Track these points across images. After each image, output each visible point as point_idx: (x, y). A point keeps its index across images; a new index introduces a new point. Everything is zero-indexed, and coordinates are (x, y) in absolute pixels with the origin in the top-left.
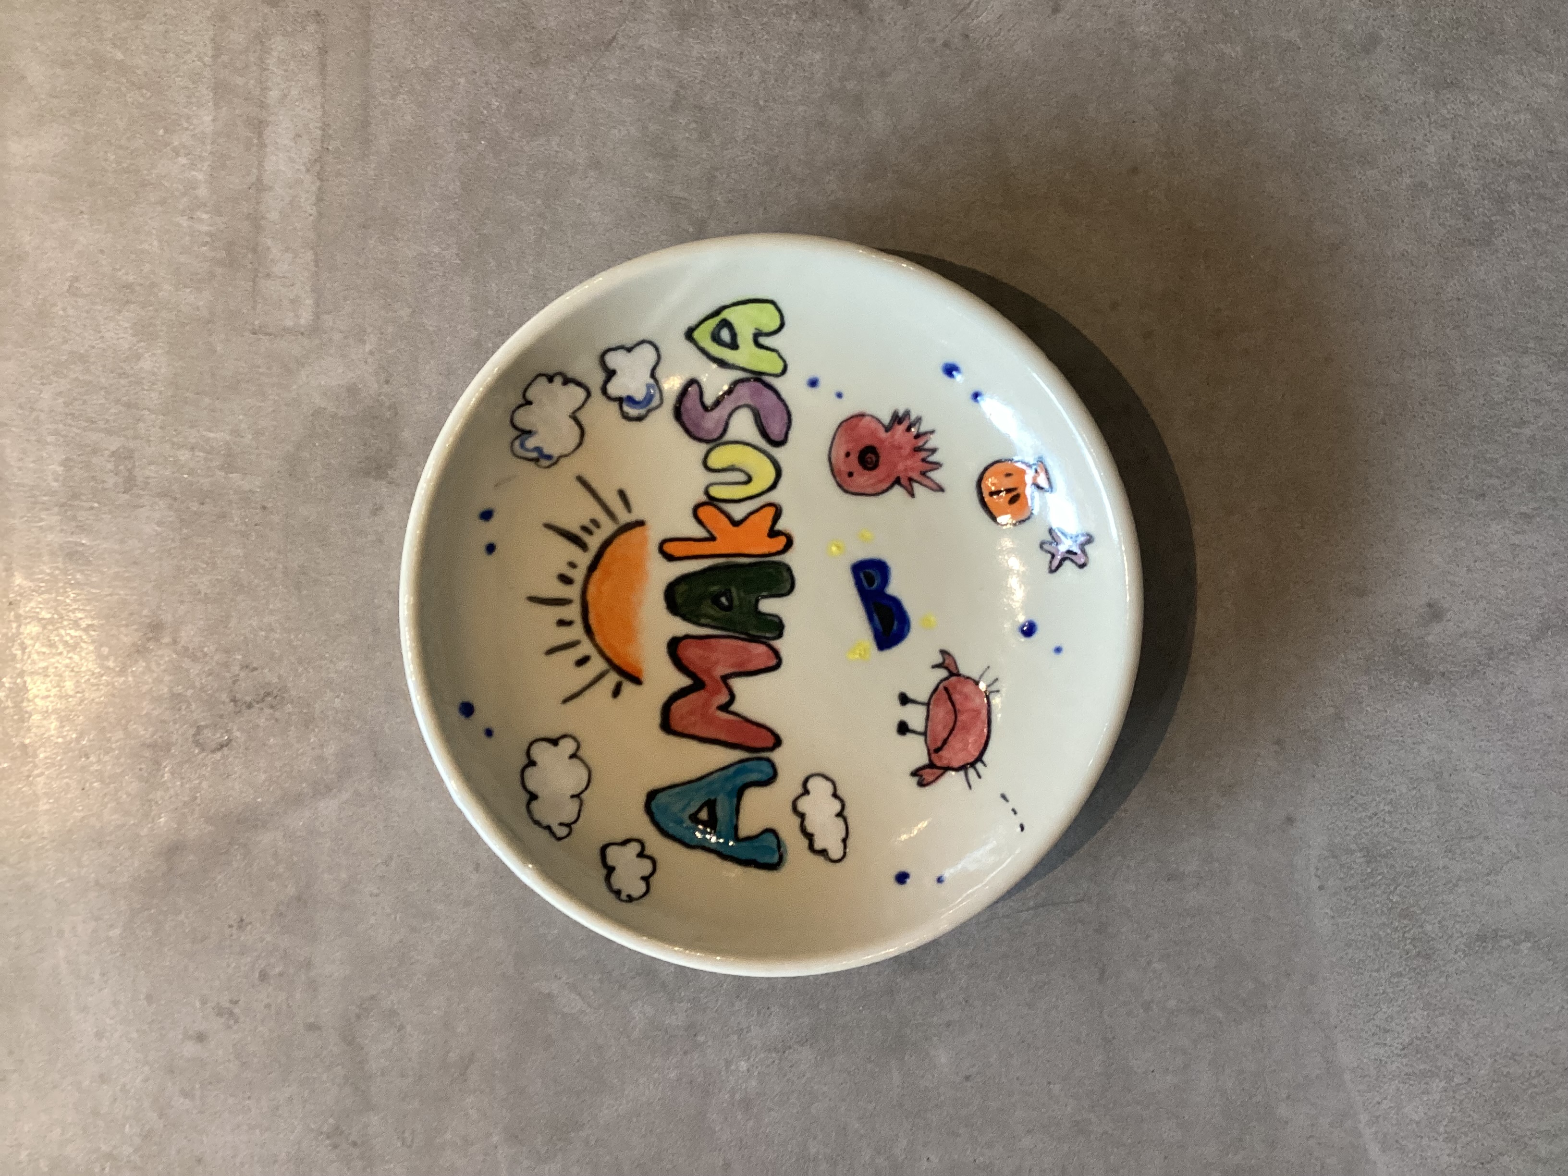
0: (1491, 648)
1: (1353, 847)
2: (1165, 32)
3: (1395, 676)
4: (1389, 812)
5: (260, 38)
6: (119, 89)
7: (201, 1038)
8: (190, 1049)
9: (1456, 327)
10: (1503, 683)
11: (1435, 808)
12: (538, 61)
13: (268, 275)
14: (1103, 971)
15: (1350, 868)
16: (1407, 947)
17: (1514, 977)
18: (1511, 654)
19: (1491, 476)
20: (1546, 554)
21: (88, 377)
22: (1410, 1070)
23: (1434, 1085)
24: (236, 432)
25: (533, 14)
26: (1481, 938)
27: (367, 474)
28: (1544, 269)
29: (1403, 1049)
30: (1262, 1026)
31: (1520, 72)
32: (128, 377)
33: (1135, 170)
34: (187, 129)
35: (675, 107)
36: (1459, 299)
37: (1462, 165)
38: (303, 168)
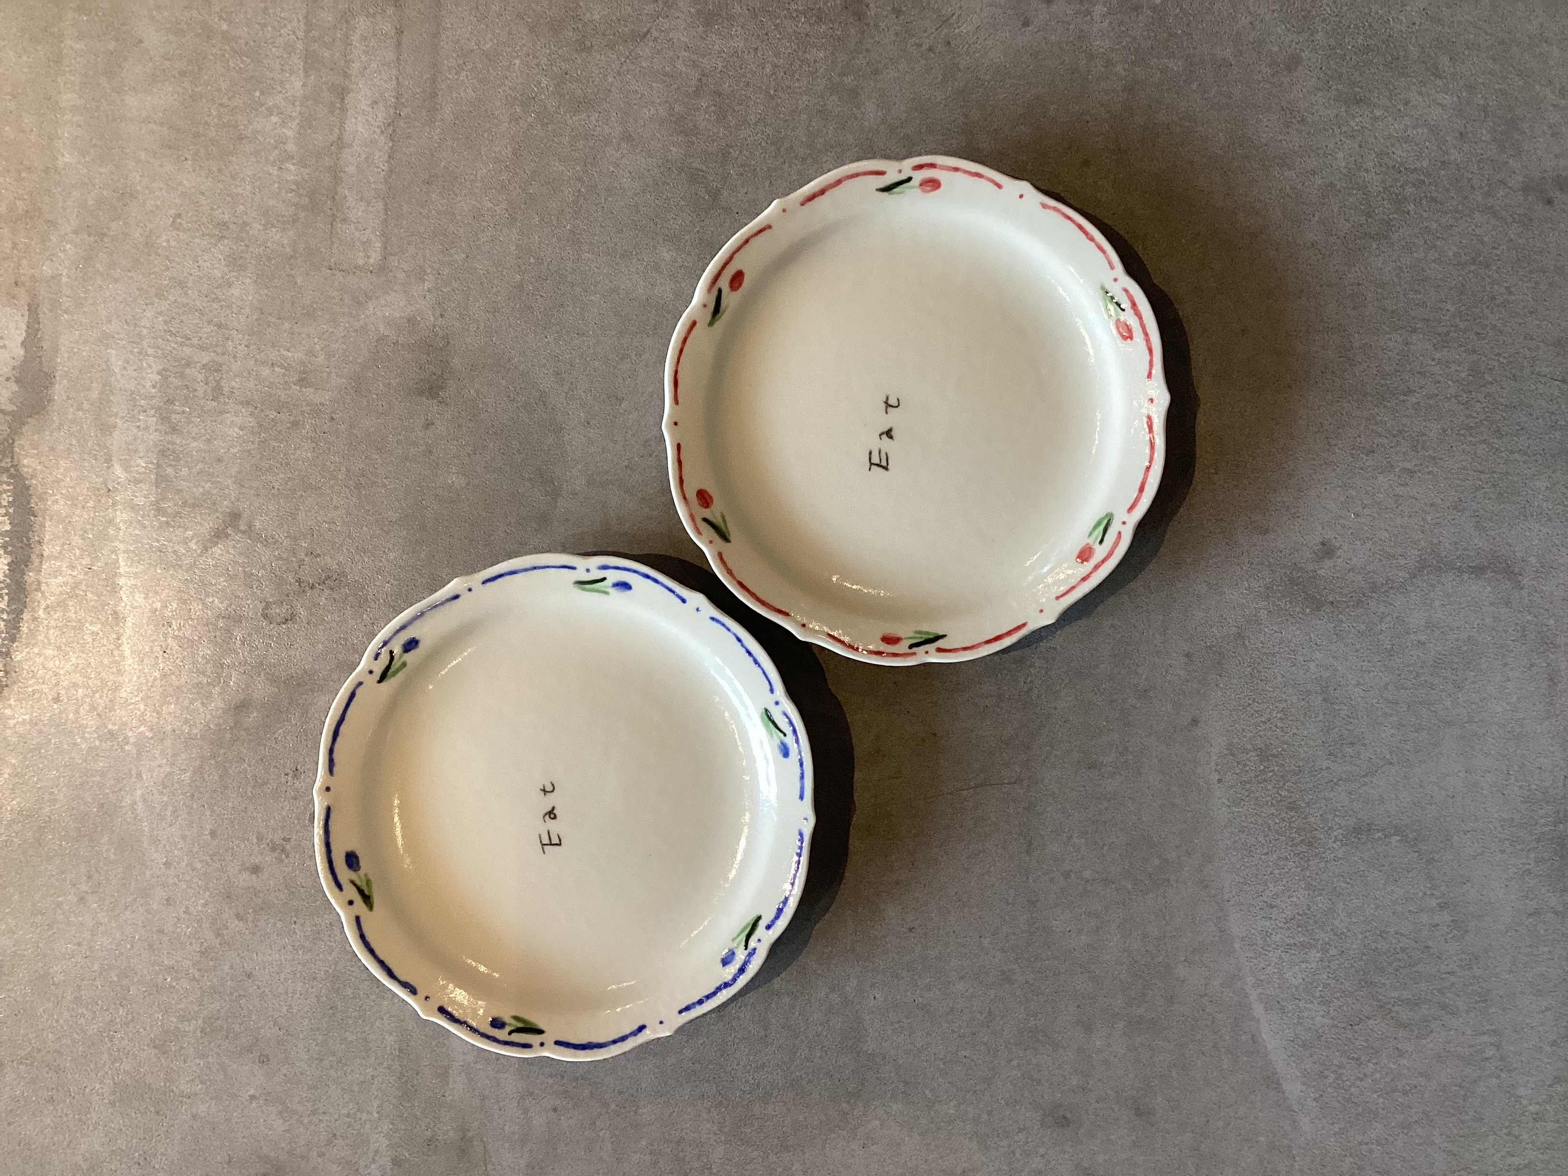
0: (1374, 583)
1: (1249, 747)
2: (1117, 47)
3: (1291, 603)
4: (1281, 719)
5: (346, 17)
6: (224, 55)
7: (256, 870)
8: (246, 879)
9: (1355, 308)
10: (1383, 613)
11: (1321, 717)
12: (583, 47)
13: (344, 220)
14: (1030, 844)
15: (1245, 765)
16: (1292, 836)
17: (1384, 866)
18: (1391, 588)
19: (1380, 436)
20: (1426, 505)
21: (185, 300)
22: (1292, 941)
23: (1312, 955)
24: (311, 353)
25: (581, 7)
26: (1357, 830)
27: (421, 393)
28: (1434, 261)
29: (1285, 923)
30: (1165, 897)
31: (1420, 94)
32: (220, 301)
33: (1086, 163)
34: (281, 92)
35: (698, 92)
36: (1359, 284)
37: (1367, 171)
38: (378, 131)
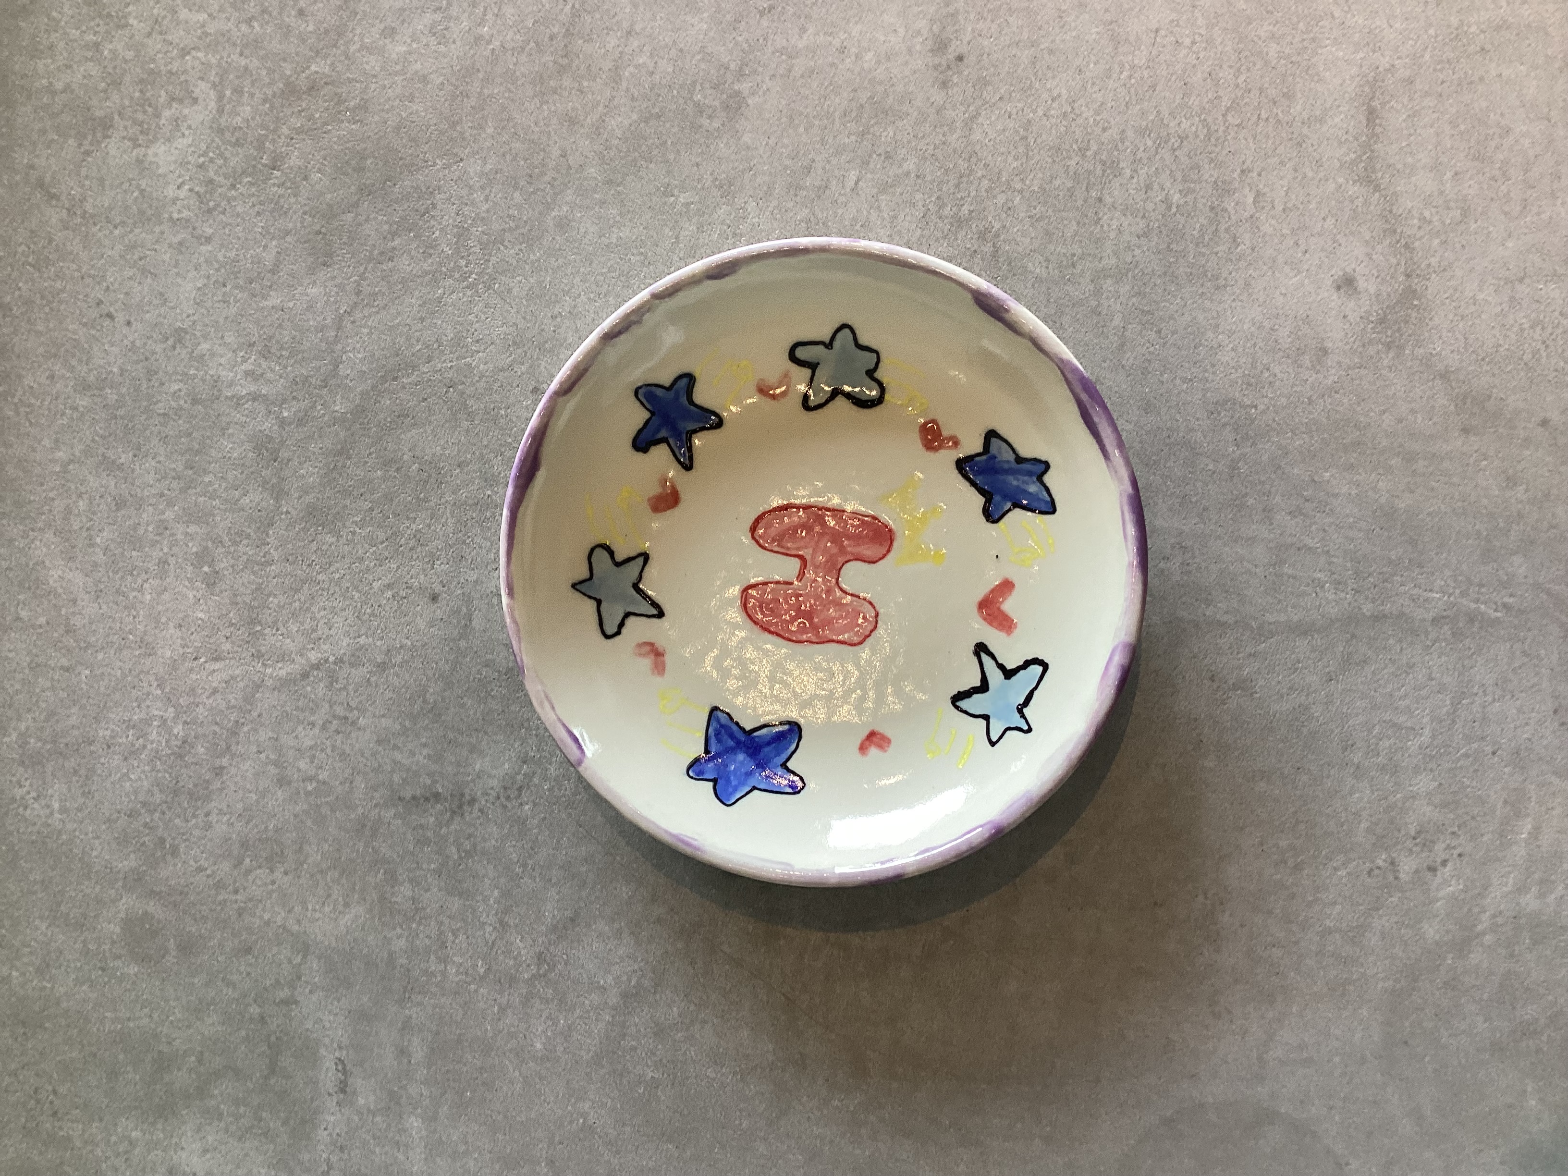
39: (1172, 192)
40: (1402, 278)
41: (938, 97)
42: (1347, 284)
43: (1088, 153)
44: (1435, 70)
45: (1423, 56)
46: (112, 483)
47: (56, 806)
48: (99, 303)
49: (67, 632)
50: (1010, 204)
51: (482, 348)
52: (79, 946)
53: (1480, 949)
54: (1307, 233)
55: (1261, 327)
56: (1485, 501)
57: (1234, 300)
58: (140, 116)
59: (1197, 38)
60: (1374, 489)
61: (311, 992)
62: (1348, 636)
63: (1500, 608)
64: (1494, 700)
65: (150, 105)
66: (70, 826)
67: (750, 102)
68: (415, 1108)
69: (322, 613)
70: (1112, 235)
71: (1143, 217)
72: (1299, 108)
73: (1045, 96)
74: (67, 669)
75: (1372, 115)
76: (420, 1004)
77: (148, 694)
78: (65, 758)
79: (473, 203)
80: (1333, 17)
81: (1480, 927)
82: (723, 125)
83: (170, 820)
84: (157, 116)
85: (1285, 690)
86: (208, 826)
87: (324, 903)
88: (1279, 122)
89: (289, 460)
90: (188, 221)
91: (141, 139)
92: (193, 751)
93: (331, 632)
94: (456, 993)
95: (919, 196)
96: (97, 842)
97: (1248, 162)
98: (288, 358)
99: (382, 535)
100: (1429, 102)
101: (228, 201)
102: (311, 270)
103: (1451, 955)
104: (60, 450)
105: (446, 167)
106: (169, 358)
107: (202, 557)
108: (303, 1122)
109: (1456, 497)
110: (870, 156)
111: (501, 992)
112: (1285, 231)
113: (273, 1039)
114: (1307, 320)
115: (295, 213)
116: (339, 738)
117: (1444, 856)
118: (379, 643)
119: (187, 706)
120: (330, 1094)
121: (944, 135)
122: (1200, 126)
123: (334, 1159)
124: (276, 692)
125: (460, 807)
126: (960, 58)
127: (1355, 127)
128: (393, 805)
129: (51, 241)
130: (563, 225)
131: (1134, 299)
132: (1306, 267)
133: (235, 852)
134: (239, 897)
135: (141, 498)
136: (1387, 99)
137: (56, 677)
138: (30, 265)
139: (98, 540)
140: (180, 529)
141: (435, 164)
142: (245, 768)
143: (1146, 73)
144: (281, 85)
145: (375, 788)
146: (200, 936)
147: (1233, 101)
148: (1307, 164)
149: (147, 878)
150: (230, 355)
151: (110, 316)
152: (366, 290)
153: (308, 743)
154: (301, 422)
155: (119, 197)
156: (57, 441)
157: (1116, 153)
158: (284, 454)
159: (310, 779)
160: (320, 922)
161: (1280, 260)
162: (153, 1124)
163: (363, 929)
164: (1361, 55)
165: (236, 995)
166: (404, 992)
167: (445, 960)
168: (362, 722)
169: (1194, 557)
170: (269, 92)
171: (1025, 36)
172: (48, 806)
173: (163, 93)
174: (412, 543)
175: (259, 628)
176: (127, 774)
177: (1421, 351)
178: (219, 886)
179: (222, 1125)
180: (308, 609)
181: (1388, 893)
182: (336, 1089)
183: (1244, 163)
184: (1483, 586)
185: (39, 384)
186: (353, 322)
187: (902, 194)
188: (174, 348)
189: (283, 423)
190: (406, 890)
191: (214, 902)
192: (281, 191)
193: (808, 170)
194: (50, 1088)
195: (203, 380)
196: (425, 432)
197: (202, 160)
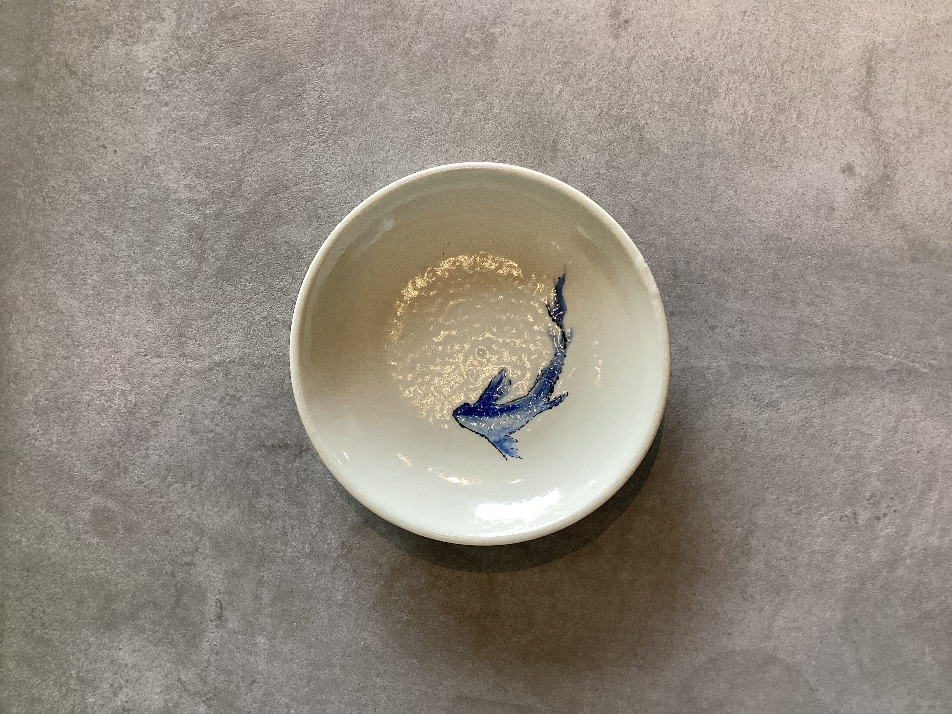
39: (748, 108)
40: (881, 168)
41: (612, 44)
42: (848, 169)
43: (701, 83)
44: (908, 45)
45: (901, 37)
46: (100, 248)
47: (55, 440)
48: (98, 138)
49: (67, 335)
50: (652, 110)
51: (330, 178)
52: (63, 525)
53: (903, 567)
54: (827, 138)
55: (797, 191)
56: (922, 303)
57: (782, 175)
58: (129, 27)
59: (769, 18)
60: (858, 292)
61: (203, 559)
62: (837, 378)
63: (927, 366)
64: (920, 422)
65: (135, 21)
66: (62, 453)
67: (499, 40)
68: (263, 631)
69: (223, 333)
70: (712, 132)
71: (731, 122)
72: (827, 63)
73: (676, 47)
74: (66, 358)
75: (870, 70)
76: (269, 569)
77: (115, 375)
78: (62, 411)
79: (329, 91)
80: (850, 10)
81: (904, 554)
82: (482, 53)
83: (124, 452)
84: (139, 27)
85: (797, 408)
86: (147, 457)
87: (214, 506)
88: (814, 70)
89: (208, 240)
90: (154, 92)
91: (129, 40)
92: (140, 411)
93: (229, 344)
94: (291, 563)
95: (597, 102)
96: (78, 462)
97: (795, 93)
98: (211, 178)
99: (262, 288)
100: (904, 64)
101: (180, 81)
102: (228, 126)
103: (886, 570)
104: (68, 225)
105: (314, 68)
106: (139, 174)
107: (153, 295)
108: (195, 637)
109: (905, 299)
110: (570, 76)
111: (319, 564)
112: (814, 136)
113: (179, 586)
114: (824, 190)
115: (220, 91)
116: (230, 408)
117: (885, 511)
118: (257, 352)
119: (139, 384)
120: (211, 621)
121: (615, 66)
122: (768, 71)
123: (212, 659)
124: (193, 378)
125: (300, 452)
126: (627, 21)
127: (859, 77)
128: (260, 449)
129: (70, 99)
130: (382, 107)
131: (722, 171)
132: (825, 158)
133: (163, 473)
134: (163, 500)
135: (117, 257)
136: (880, 61)
137: (59, 363)
138: (57, 112)
139: (90, 281)
140: (140, 277)
141: (307, 66)
142: (171, 423)
143: (737, 37)
144: (216, 13)
145: (249, 439)
146: (138, 522)
147: (788, 57)
148: (829, 96)
149: (108, 486)
150: (176, 174)
151: (104, 146)
152: (261, 140)
153: (210, 410)
154: (217, 217)
155: (114, 75)
156: (67, 220)
157: (716, 83)
158: (206, 235)
159: (211, 431)
160: (211, 518)
161: (810, 153)
162: (103, 633)
163: (238, 522)
164: (866, 34)
165: (158, 558)
166: (260, 562)
167: (286, 544)
168: (244, 399)
169: (748, 327)
170: (209, 17)
171: (667, 10)
172: (50, 440)
173: (144, 14)
174: (280, 293)
175: (185, 339)
176: (98, 423)
177: (890, 212)
178: (151, 492)
179: (145, 636)
180: (215, 329)
181: (851, 531)
182: (215, 618)
183: (792, 94)
184: (918, 353)
185: (59, 185)
186: (252, 159)
187: (587, 100)
188: (142, 167)
189: (206, 217)
190: (265, 501)
191: (147, 502)
192: (212, 77)
193: (532, 82)
194: (41, 609)
195: (159, 189)
196: (292, 227)
197: (165, 55)
